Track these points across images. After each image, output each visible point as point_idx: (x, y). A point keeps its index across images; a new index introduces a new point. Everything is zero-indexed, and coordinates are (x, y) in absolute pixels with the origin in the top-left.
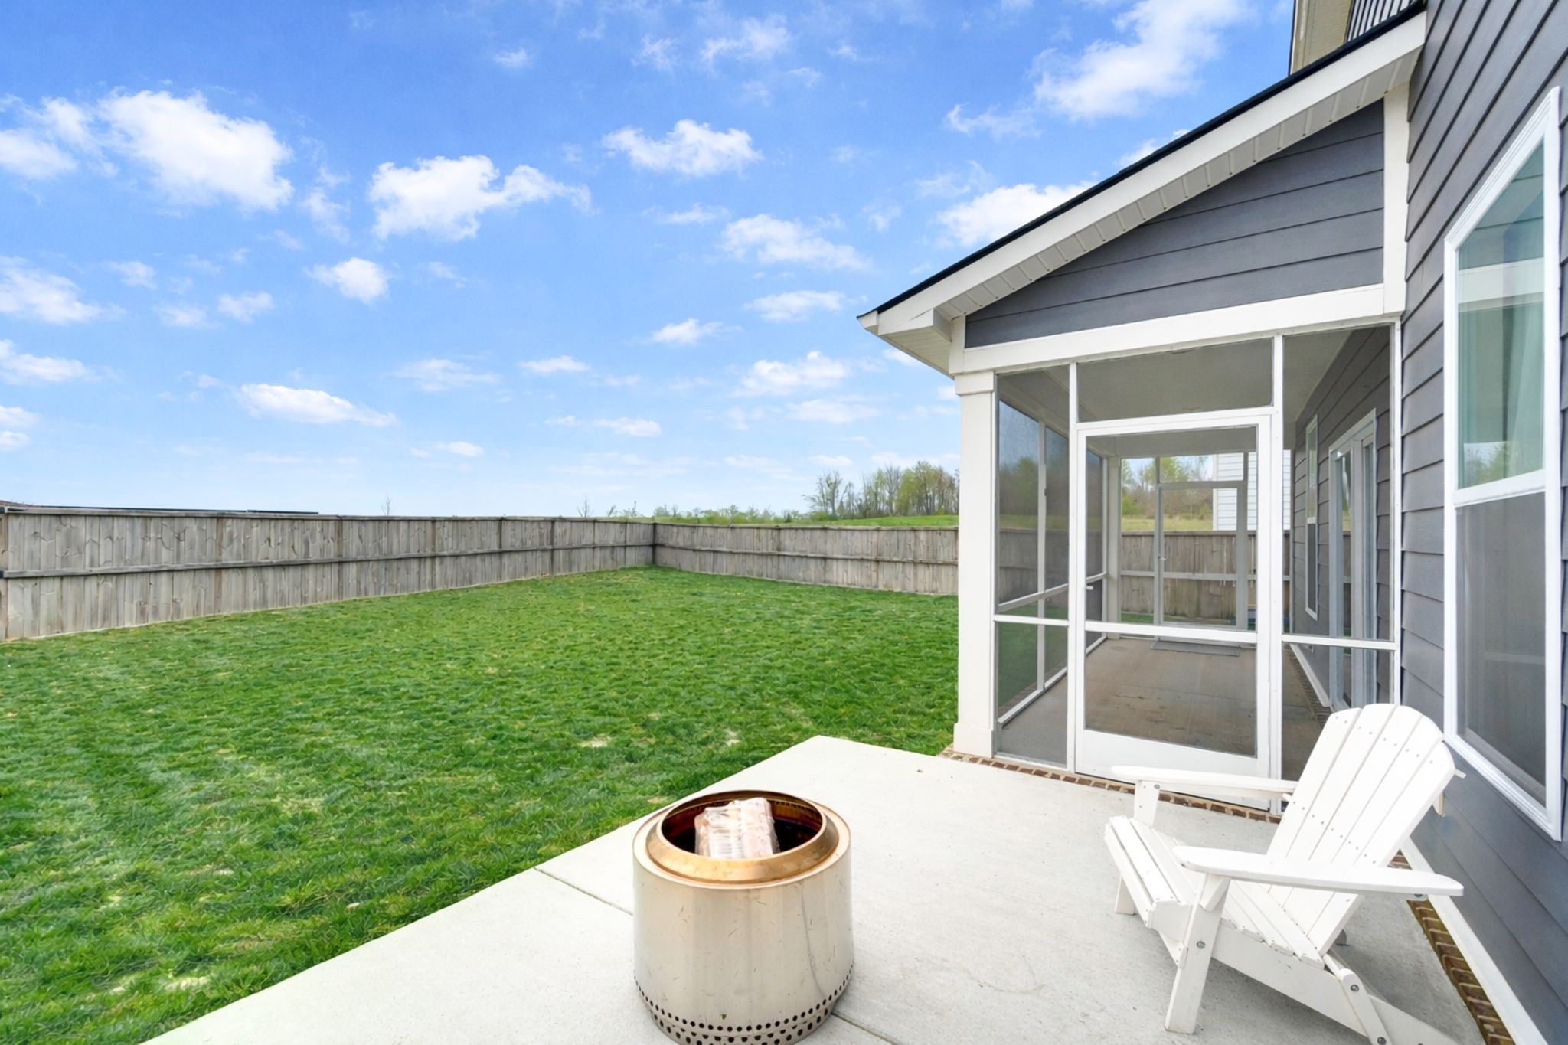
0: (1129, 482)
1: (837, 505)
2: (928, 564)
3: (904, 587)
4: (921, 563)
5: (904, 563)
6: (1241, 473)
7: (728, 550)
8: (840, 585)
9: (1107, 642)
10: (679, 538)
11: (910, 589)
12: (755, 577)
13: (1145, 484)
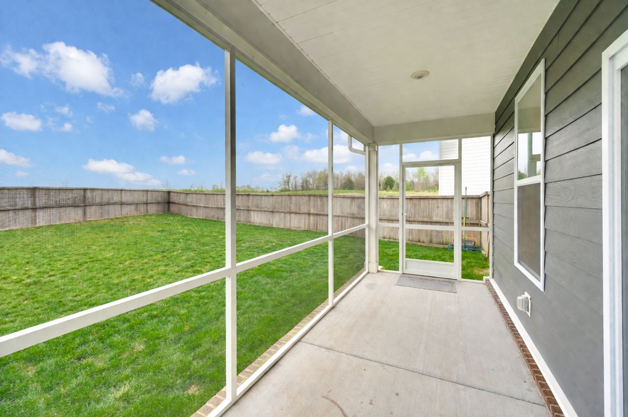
0: (408, 178)
1: (290, 185)
2: (296, 213)
3: (285, 226)
4: (293, 213)
5: (285, 213)
6: (457, 155)
7: (203, 206)
8: (255, 224)
9: (368, 276)
10: (182, 199)
11: (288, 226)
12: (216, 220)
13: (414, 179)
